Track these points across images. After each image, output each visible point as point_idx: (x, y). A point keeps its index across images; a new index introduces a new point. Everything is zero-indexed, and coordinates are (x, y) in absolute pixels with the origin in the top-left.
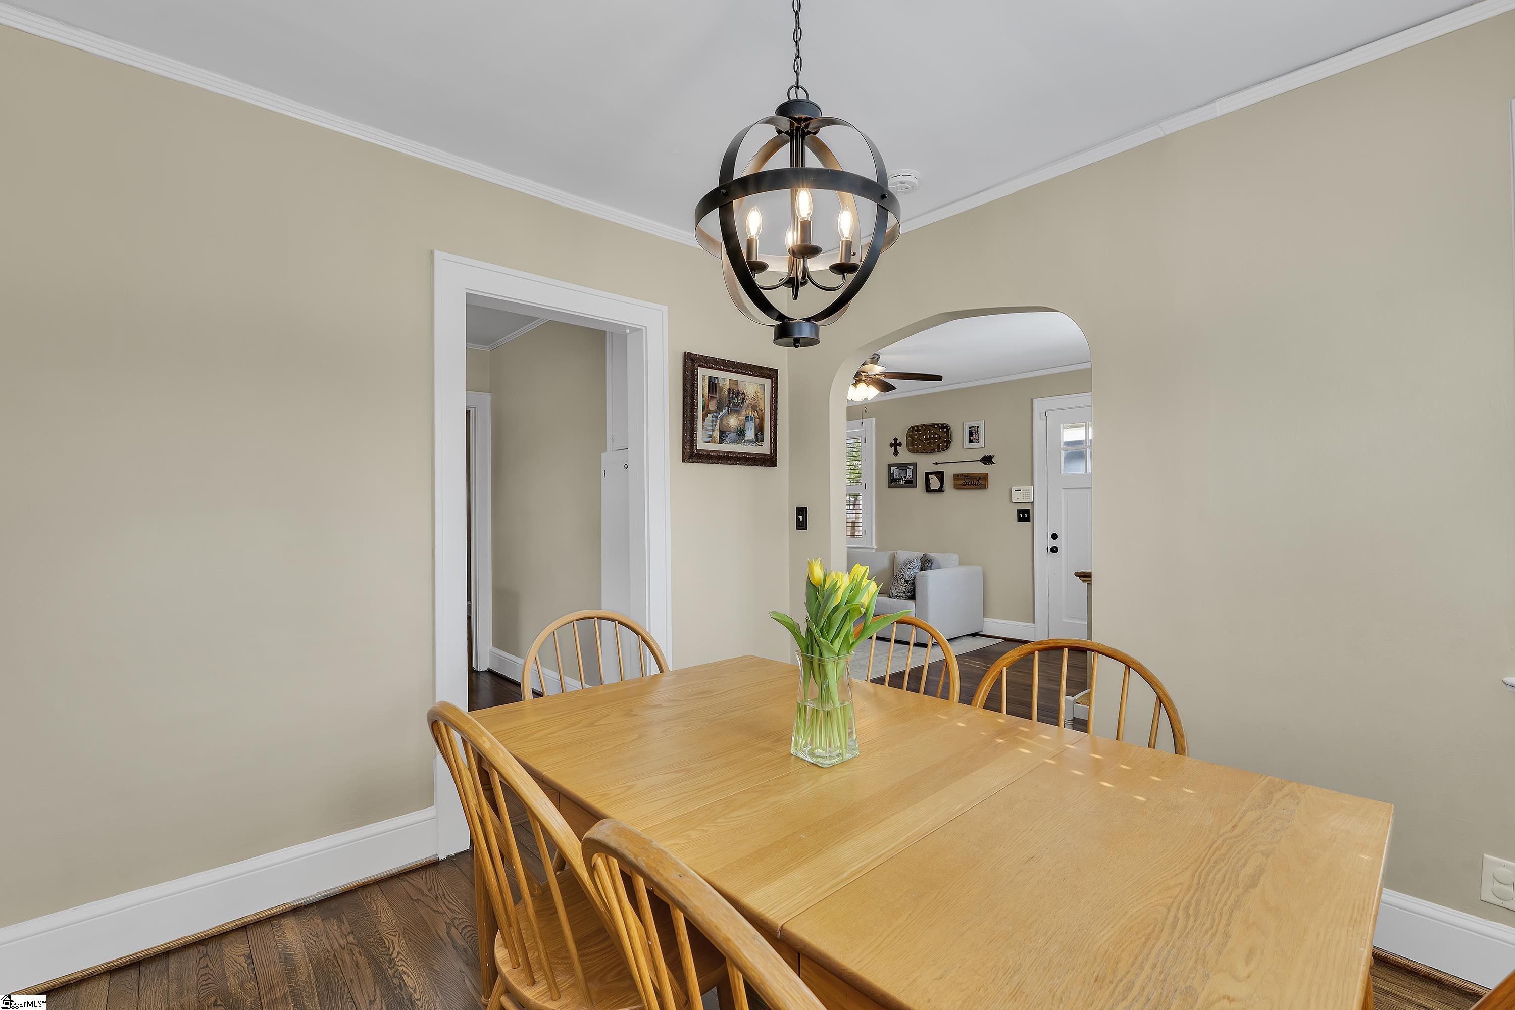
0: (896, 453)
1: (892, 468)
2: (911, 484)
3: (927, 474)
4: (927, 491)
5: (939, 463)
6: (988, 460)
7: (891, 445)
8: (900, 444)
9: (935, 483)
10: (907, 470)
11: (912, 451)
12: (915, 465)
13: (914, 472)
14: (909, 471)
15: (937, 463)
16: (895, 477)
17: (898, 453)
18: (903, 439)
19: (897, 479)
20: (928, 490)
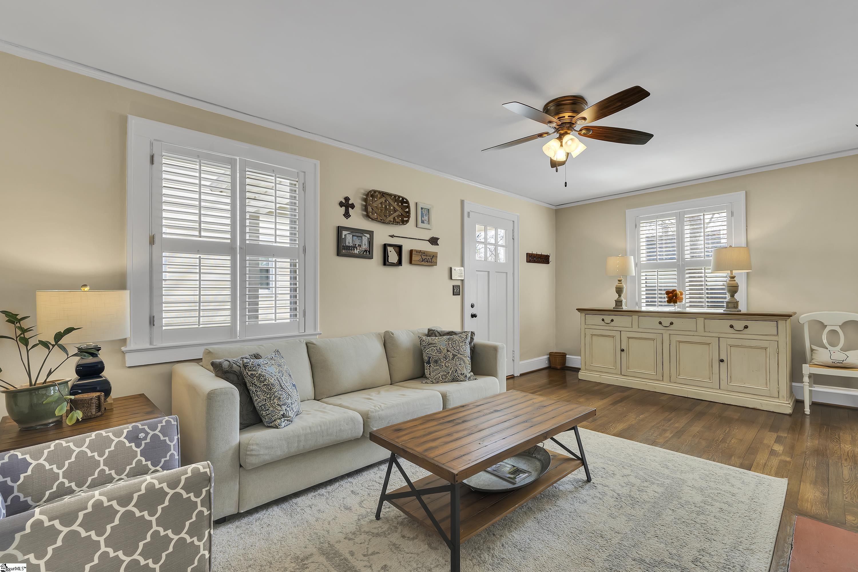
0: (347, 215)
1: (344, 233)
2: (368, 254)
3: (385, 246)
4: (385, 264)
5: (395, 236)
6: (434, 241)
7: (341, 204)
8: (353, 206)
9: (393, 257)
10: (362, 237)
11: (368, 216)
12: (371, 233)
13: (371, 242)
14: (365, 239)
15: (392, 236)
16: (347, 244)
17: (351, 216)
18: (357, 201)
19: (349, 247)
20: (385, 262)
